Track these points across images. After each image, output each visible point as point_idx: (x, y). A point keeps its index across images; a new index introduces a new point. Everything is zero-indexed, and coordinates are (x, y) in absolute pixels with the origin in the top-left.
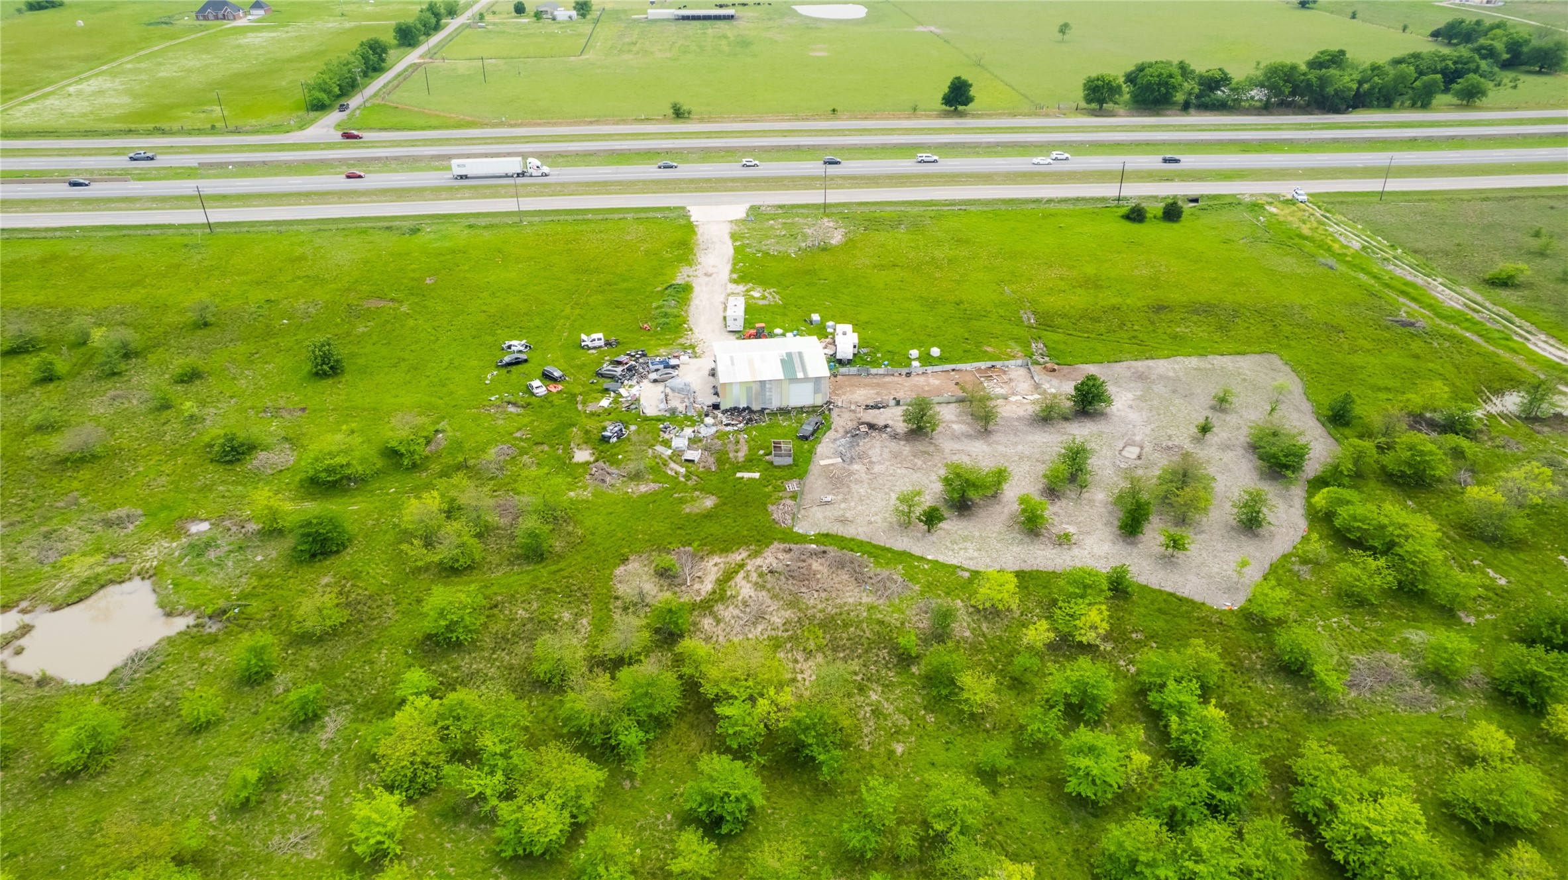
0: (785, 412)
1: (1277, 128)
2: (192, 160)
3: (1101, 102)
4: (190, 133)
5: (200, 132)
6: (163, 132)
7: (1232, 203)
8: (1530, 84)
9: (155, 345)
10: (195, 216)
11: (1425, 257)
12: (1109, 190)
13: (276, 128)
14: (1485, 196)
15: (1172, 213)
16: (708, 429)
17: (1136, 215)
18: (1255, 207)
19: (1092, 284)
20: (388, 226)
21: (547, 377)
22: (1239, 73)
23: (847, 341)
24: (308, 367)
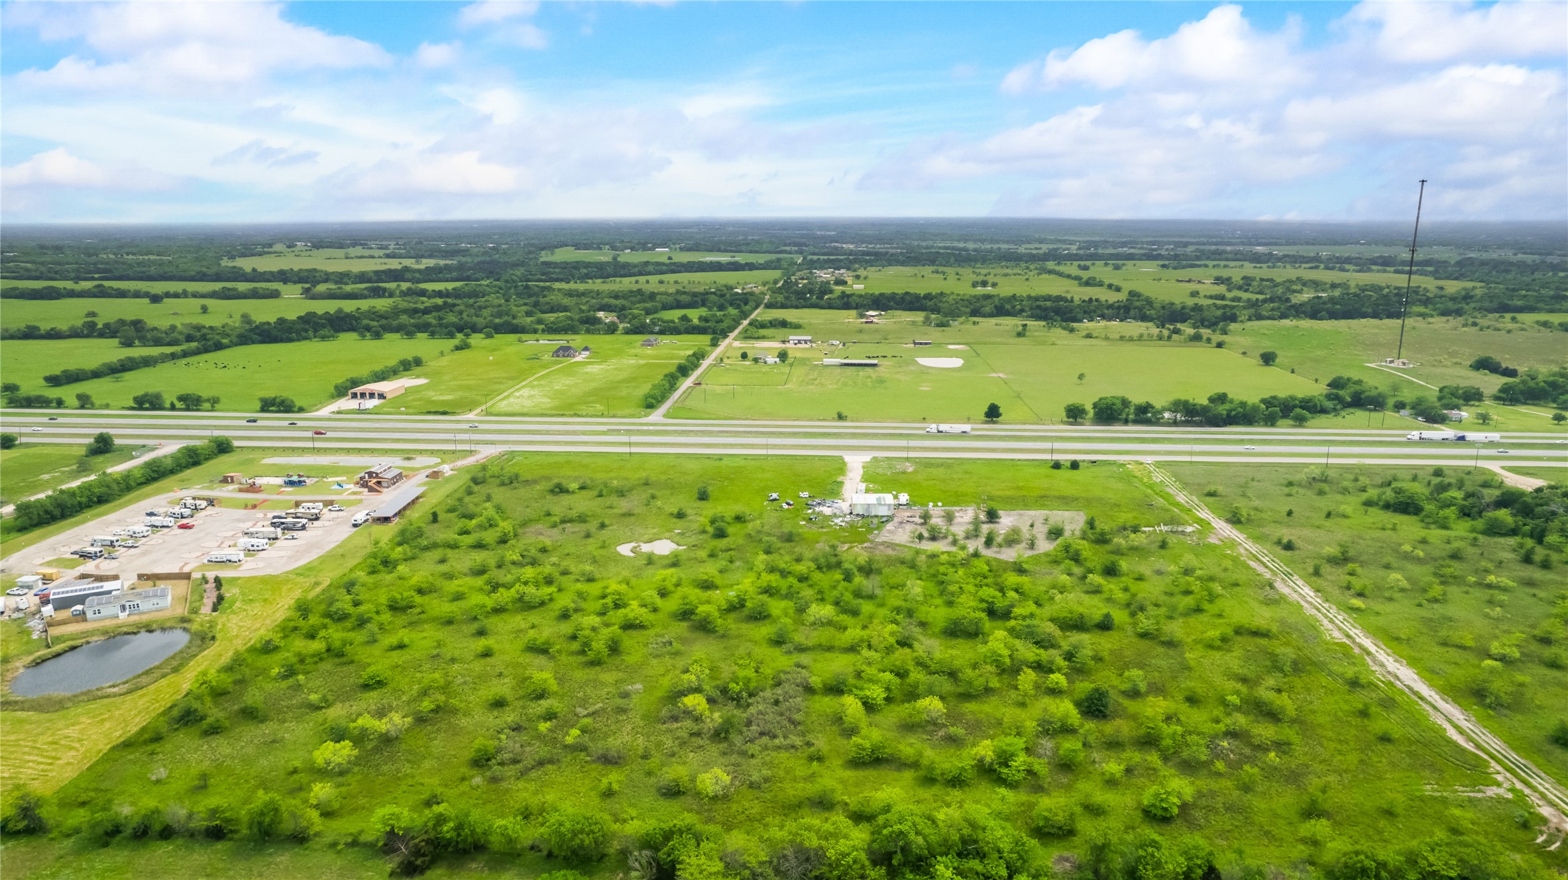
0: (876, 516)
1: (1172, 433)
2: (605, 428)
3: (1075, 417)
4: (591, 416)
5: (596, 416)
6: (578, 416)
7: (1113, 463)
8: (1360, 415)
9: (630, 490)
10: (626, 450)
11: (1186, 485)
12: (1048, 457)
13: (633, 416)
14: (1247, 465)
15: (1075, 465)
16: (848, 518)
17: (1057, 466)
18: (1123, 465)
19: (1019, 488)
20: (709, 457)
21: (788, 504)
22: (1158, 404)
23: (904, 498)
24: (697, 496)
